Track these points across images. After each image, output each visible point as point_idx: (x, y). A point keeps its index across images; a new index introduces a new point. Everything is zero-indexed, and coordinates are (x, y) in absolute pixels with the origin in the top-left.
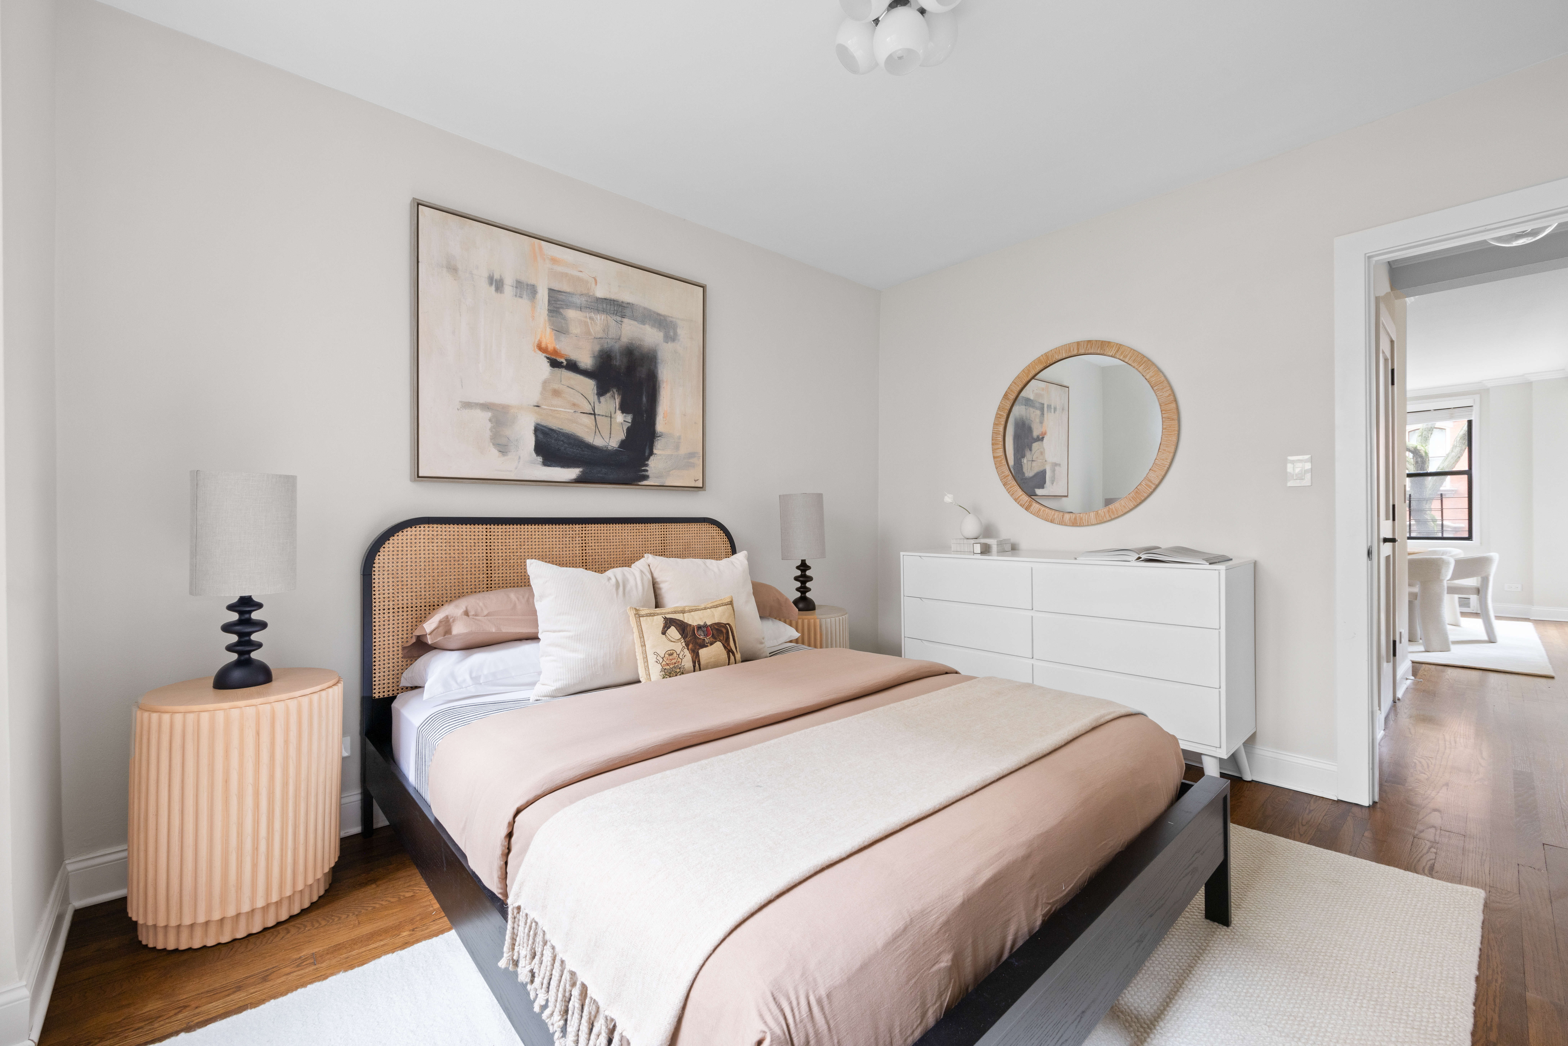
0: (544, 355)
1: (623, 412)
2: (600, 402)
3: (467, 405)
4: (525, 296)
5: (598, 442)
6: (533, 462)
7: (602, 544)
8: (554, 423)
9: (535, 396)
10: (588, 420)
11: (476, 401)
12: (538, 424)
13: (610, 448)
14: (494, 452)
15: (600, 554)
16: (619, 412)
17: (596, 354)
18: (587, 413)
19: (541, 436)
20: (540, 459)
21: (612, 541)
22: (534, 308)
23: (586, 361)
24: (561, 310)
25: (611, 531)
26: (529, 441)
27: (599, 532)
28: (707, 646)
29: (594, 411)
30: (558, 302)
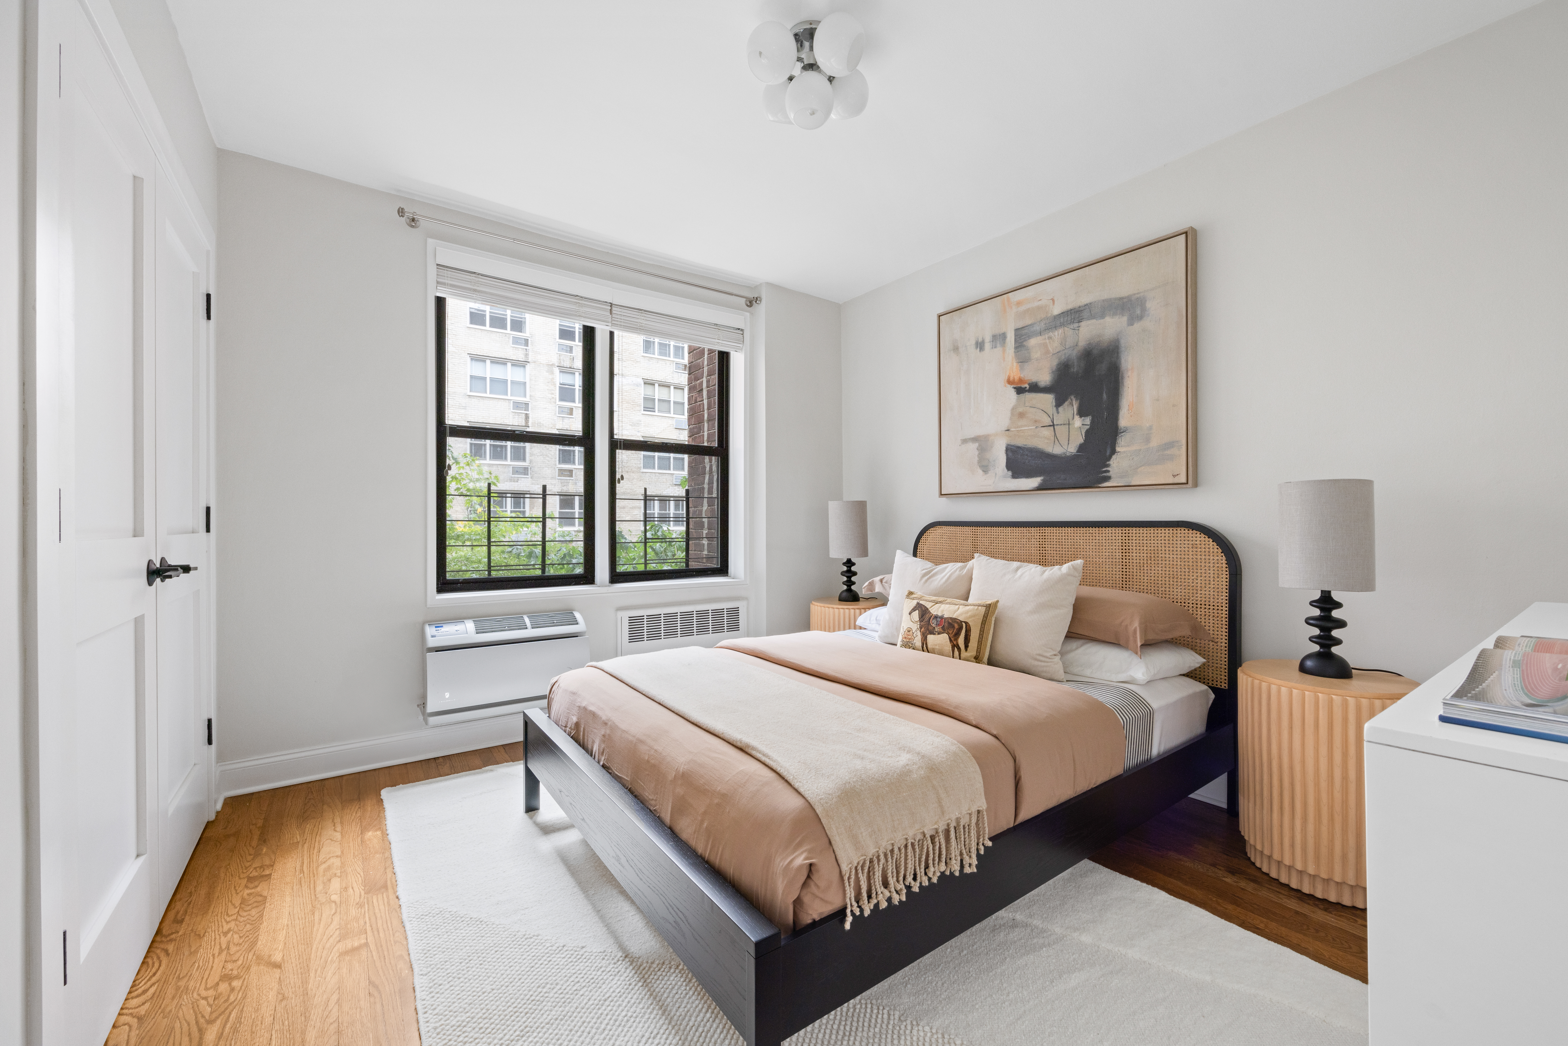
0: (1012, 386)
1: (1081, 417)
2: (1058, 413)
3: (965, 441)
4: (998, 345)
5: (1057, 450)
6: (1005, 477)
7: (1055, 546)
8: (1020, 442)
9: (1005, 422)
10: (1048, 432)
11: (969, 437)
12: (1008, 445)
13: (1068, 454)
14: (980, 472)
15: (1052, 555)
16: (1077, 418)
17: (1054, 368)
18: (1046, 426)
19: (1010, 454)
20: (1010, 473)
21: (1064, 543)
22: (1004, 351)
23: (1045, 378)
24: (1025, 343)
25: (1063, 534)
26: (1001, 459)
27: (1052, 534)
28: (934, 634)
29: (1053, 422)
30: (1023, 337)
